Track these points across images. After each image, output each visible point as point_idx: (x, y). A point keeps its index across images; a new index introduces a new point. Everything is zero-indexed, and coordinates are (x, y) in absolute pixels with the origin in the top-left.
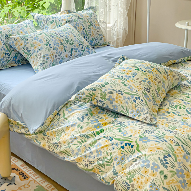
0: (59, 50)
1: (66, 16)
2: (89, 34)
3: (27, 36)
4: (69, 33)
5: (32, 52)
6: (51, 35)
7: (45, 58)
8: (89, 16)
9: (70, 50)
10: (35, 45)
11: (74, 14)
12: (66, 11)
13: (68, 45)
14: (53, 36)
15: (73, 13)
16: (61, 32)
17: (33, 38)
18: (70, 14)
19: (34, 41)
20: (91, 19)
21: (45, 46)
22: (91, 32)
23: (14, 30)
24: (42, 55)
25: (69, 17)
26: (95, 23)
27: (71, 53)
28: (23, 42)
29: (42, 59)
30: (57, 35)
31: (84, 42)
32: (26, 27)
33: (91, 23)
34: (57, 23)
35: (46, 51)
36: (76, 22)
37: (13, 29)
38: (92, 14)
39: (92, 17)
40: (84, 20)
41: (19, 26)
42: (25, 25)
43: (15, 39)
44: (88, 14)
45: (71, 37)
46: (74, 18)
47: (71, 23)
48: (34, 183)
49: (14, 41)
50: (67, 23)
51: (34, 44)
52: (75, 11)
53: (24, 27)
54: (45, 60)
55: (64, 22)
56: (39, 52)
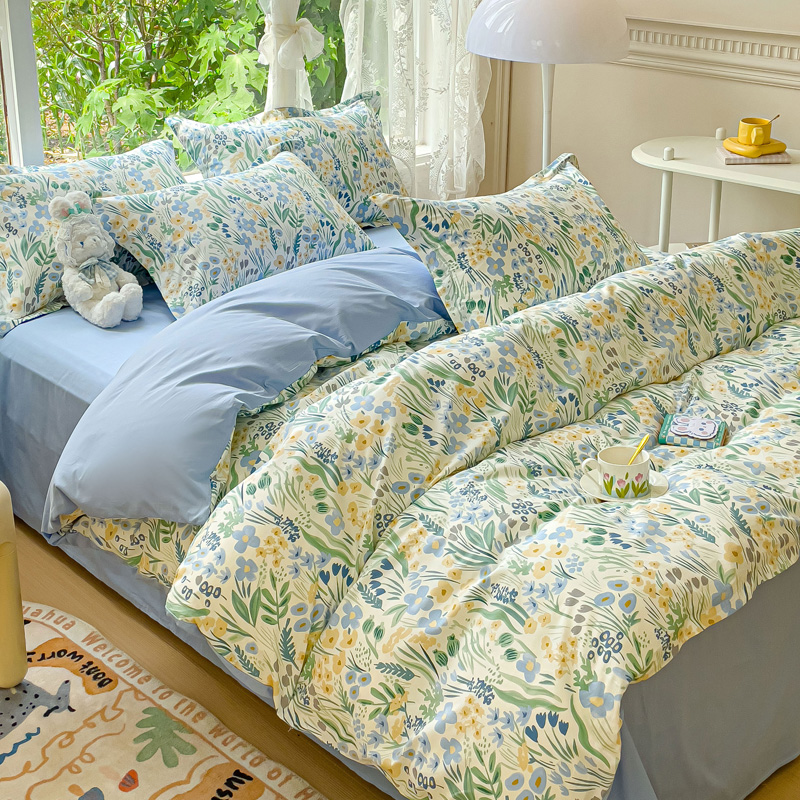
0: (256, 244)
1: (281, 128)
2: (356, 183)
3: (152, 198)
4: (291, 188)
5: (166, 250)
6: (230, 194)
7: (209, 271)
8: (356, 126)
9: (290, 244)
10: (177, 227)
11: (307, 119)
12: (280, 109)
13: (285, 226)
14: (235, 199)
15: (305, 115)
16: (262, 184)
17: (170, 206)
18: (293, 120)
19: (174, 214)
20: (363, 136)
21: (208, 232)
22: (363, 177)
23: (109, 176)
24: (200, 260)
25: (290, 130)
26: (375, 147)
27: (296, 251)
28: (137, 216)
29: (197, 274)
30: (250, 195)
31: (337, 216)
32: (149, 165)
33: (362, 148)
34: (251, 152)
35: (210, 247)
36: (314, 145)
37: (107, 172)
38: (365, 118)
39: (364, 127)
40: (338, 139)
41: (125, 161)
42: (145, 159)
43: (113, 208)
44: (352, 119)
45: (296, 201)
46: (306, 133)
47: (297, 151)
48: (135, 700)
49: (108, 214)
50: (282, 150)
51: (173, 226)
52: (311, 108)
53: (142, 166)
54: (208, 276)
55: (273, 147)
56: (191, 251)
